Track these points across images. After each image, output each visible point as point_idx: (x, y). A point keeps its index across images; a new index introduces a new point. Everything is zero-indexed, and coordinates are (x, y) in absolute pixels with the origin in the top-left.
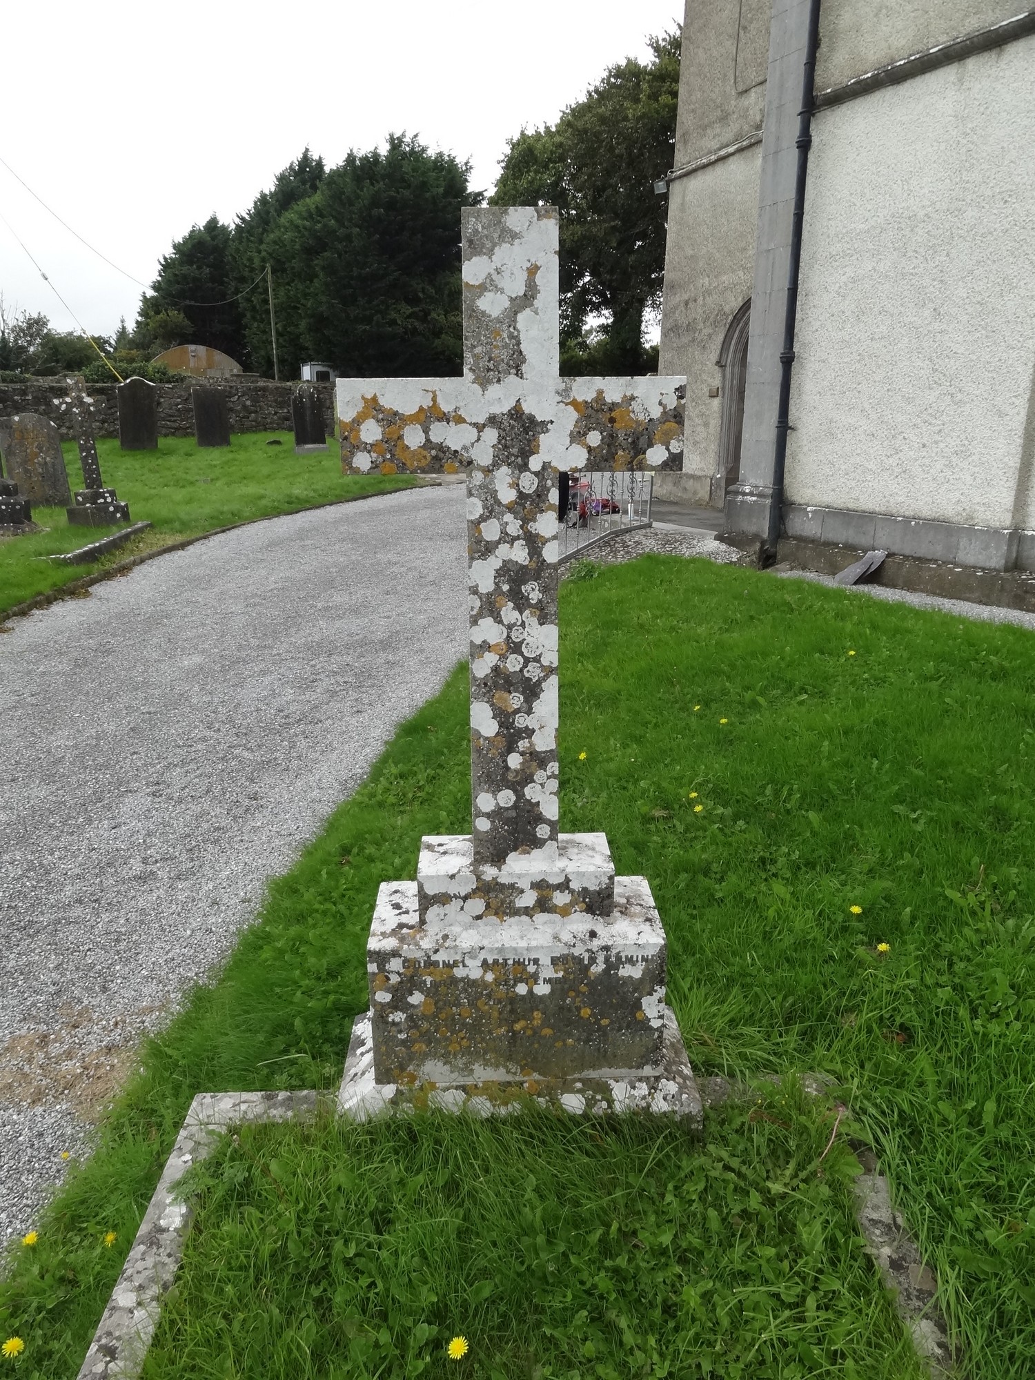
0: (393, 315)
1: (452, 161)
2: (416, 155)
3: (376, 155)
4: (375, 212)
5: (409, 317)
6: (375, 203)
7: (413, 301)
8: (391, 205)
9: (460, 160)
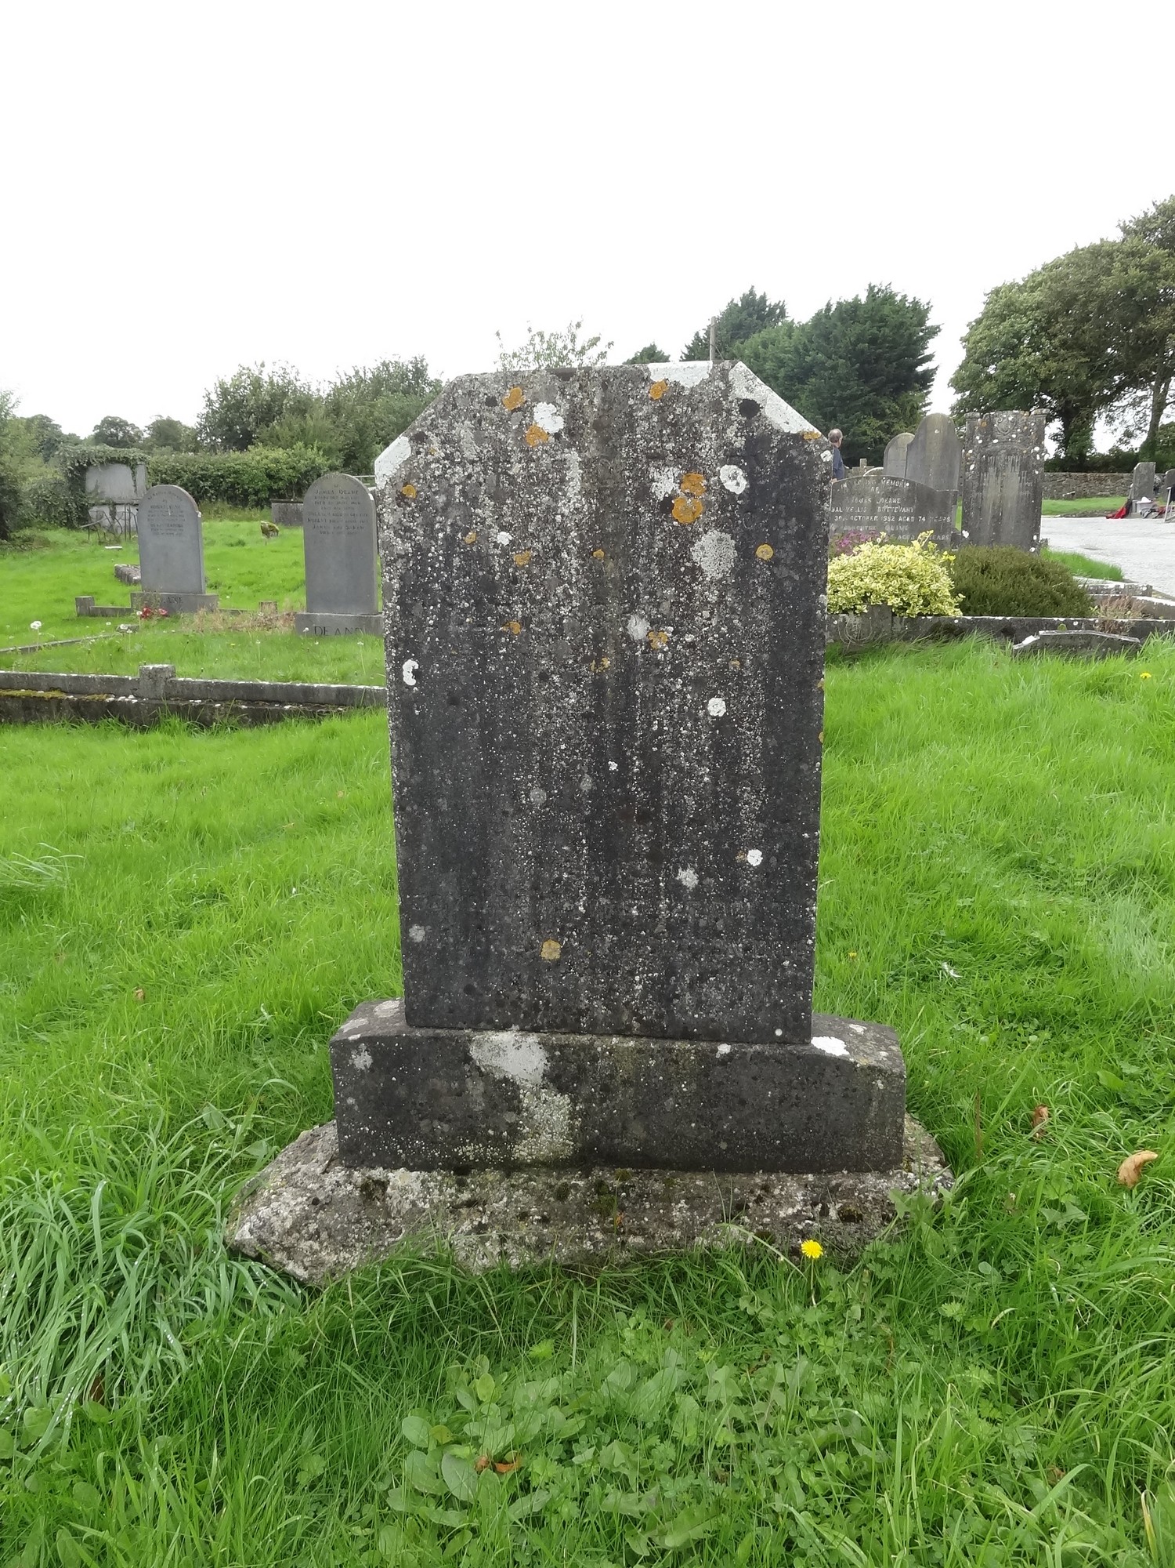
0: (865, 427)
1: (916, 303)
2: (889, 298)
3: (856, 299)
4: (860, 346)
5: (877, 429)
6: (859, 340)
7: (881, 416)
8: (873, 341)
9: (923, 302)
